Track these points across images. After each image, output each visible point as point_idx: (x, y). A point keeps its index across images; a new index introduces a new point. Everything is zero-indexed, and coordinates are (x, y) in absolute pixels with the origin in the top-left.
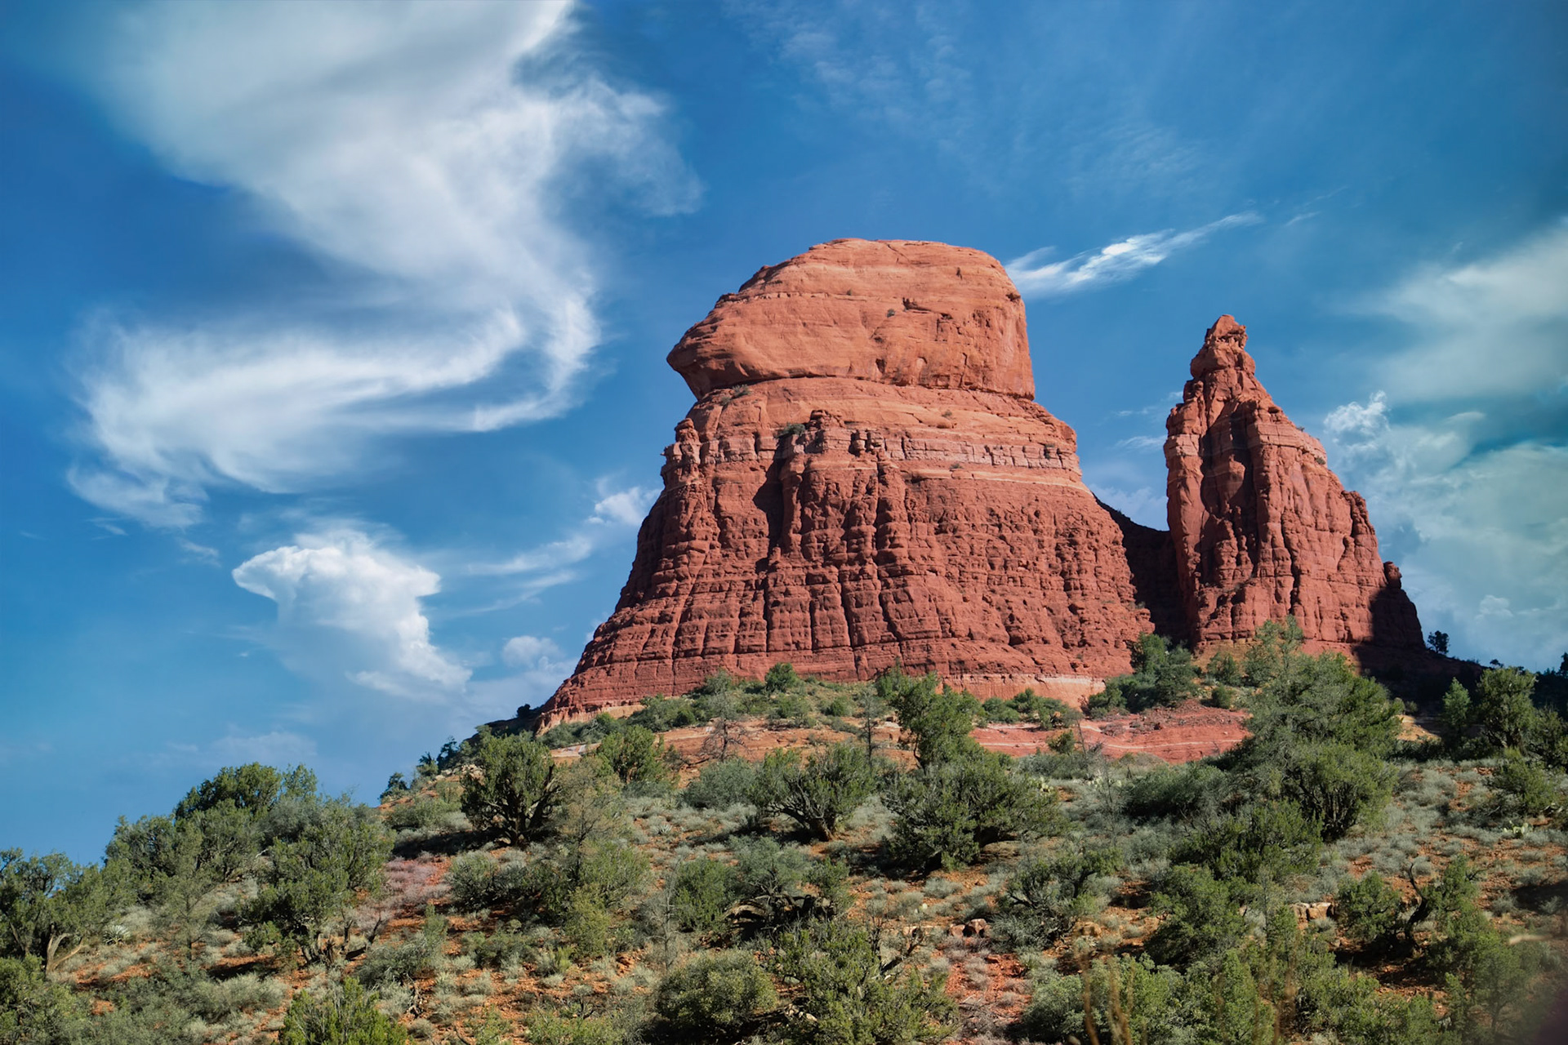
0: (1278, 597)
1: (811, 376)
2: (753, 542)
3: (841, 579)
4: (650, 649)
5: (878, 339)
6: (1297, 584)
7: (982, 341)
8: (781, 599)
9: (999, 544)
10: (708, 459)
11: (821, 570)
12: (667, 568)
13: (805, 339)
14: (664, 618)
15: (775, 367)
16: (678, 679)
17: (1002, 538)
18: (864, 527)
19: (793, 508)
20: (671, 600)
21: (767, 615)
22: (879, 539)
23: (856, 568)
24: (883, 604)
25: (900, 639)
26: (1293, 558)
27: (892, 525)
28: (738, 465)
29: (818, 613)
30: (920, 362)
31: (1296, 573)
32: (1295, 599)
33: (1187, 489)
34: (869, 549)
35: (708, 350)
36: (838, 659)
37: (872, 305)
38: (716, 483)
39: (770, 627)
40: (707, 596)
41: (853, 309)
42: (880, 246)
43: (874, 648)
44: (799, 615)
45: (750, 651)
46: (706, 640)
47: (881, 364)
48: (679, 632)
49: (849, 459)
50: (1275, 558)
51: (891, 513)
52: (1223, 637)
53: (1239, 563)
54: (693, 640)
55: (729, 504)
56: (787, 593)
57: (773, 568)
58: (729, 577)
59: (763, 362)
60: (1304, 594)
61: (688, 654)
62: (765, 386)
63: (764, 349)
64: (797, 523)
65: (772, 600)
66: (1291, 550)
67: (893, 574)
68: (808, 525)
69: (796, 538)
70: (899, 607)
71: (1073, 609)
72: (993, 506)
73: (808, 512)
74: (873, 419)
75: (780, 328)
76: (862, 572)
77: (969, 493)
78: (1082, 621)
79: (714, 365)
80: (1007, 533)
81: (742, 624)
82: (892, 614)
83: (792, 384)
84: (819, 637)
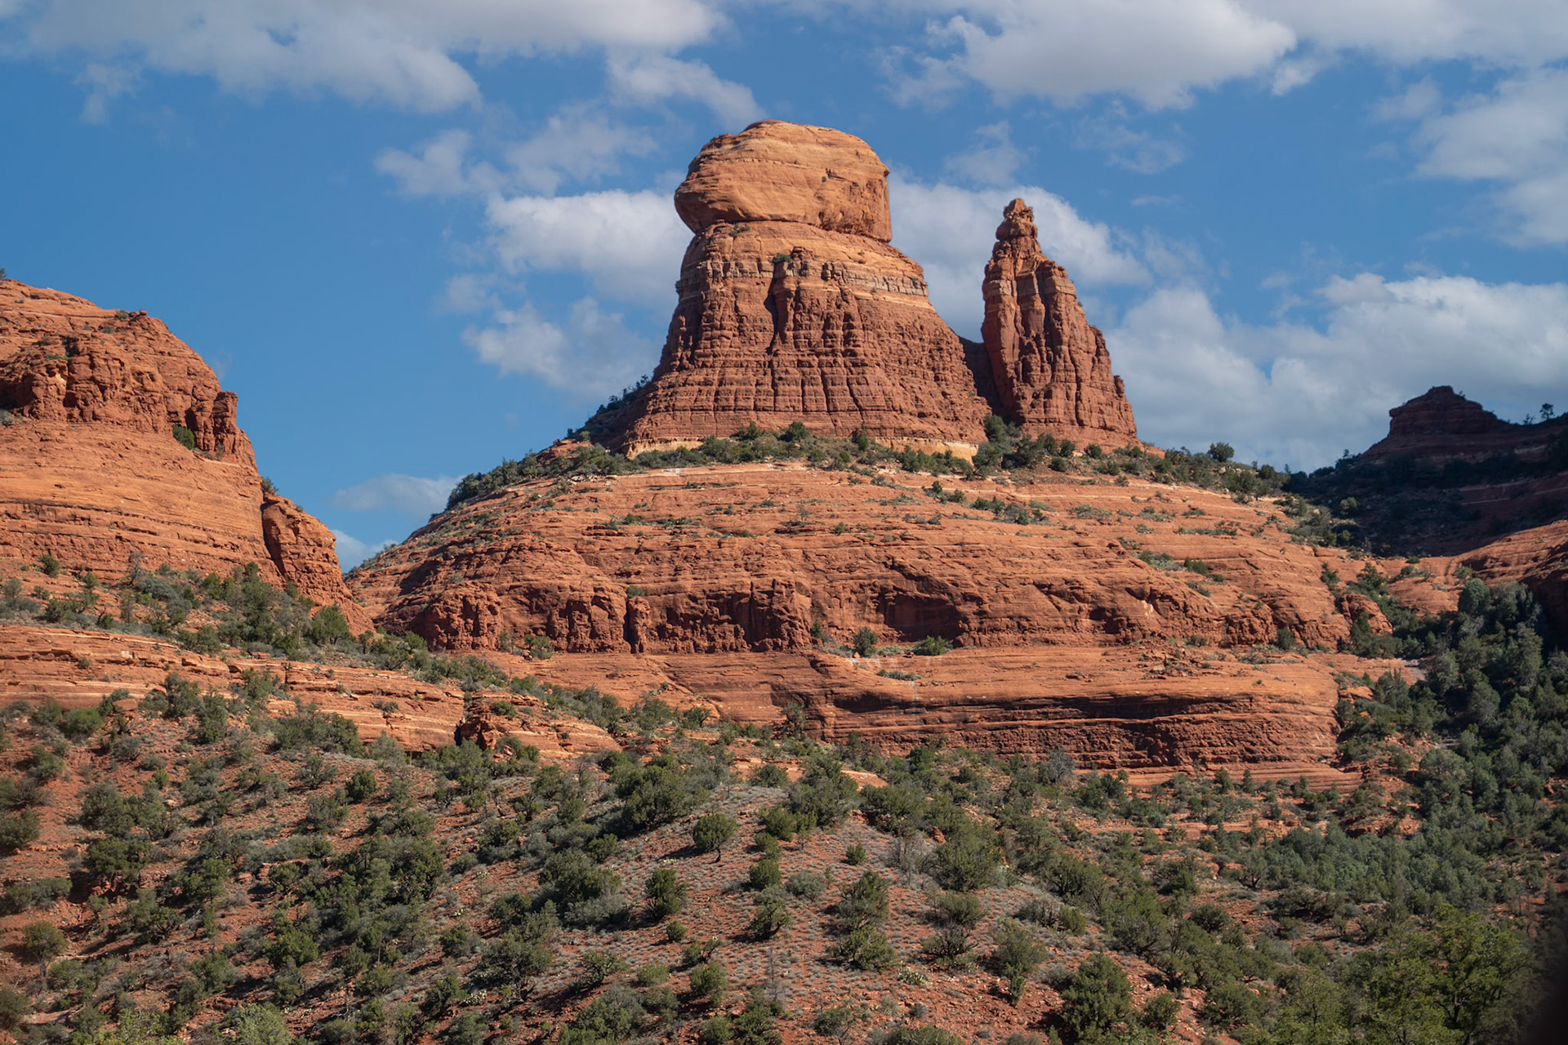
0: (1068, 396)
1: (784, 220)
2: (760, 335)
3: (820, 365)
4: (699, 403)
5: (819, 198)
6: (1079, 388)
7: (870, 202)
8: (783, 375)
9: (903, 347)
10: (729, 274)
11: (806, 358)
12: (705, 348)
13: (776, 194)
14: (707, 383)
15: (763, 212)
16: (719, 426)
17: (905, 343)
18: (836, 331)
19: (787, 314)
20: (710, 371)
21: (774, 385)
22: (847, 339)
23: (831, 358)
24: (848, 384)
25: (861, 409)
26: (1076, 371)
27: (854, 331)
28: (749, 280)
29: (806, 388)
30: (841, 215)
31: (1079, 381)
32: (1078, 398)
33: (1005, 316)
34: (840, 347)
35: (714, 196)
36: (819, 419)
37: (812, 174)
38: (735, 291)
39: (776, 394)
40: (734, 370)
41: (800, 175)
42: (803, 129)
43: (844, 414)
44: (794, 387)
45: (764, 410)
46: (735, 400)
47: (821, 215)
48: (717, 393)
49: (821, 284)
50: (1066, 370)
51: (854, 323)
52: (1039, 421)
53: (1042, 371)
54: (727, 400)
55: (744, 307)
56: (787, 372)
57: (776, 355)
58: (746, 358)
59: (756, 210)
60: (1084, 396)
61: (724, 409)
62: (755, 225)
63: (752, 198)
64: (791, 324)
65: (777, 376)
66: (1075, 366)
67: (855, 365)
68: (798, 326)
69: (790, 334)
70: (860, 387)
71: (944, 394)
72: (898, 320)
73: (798, 317)
74: (825, 254)
75: (759, 184)
76: (835, 362)
77: (885, 311)
78: (952, 403)
79: (718, 206)
80: (907, 340)
81: (758, 391)
82: (855, 392)
83: (774, 225)
84: (807, 404)
